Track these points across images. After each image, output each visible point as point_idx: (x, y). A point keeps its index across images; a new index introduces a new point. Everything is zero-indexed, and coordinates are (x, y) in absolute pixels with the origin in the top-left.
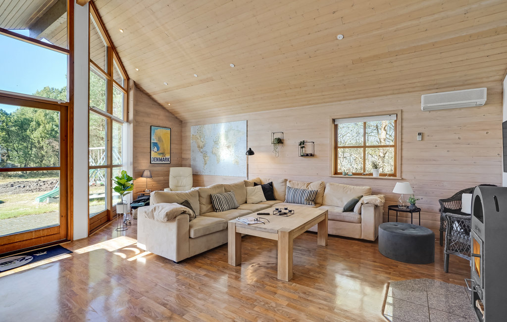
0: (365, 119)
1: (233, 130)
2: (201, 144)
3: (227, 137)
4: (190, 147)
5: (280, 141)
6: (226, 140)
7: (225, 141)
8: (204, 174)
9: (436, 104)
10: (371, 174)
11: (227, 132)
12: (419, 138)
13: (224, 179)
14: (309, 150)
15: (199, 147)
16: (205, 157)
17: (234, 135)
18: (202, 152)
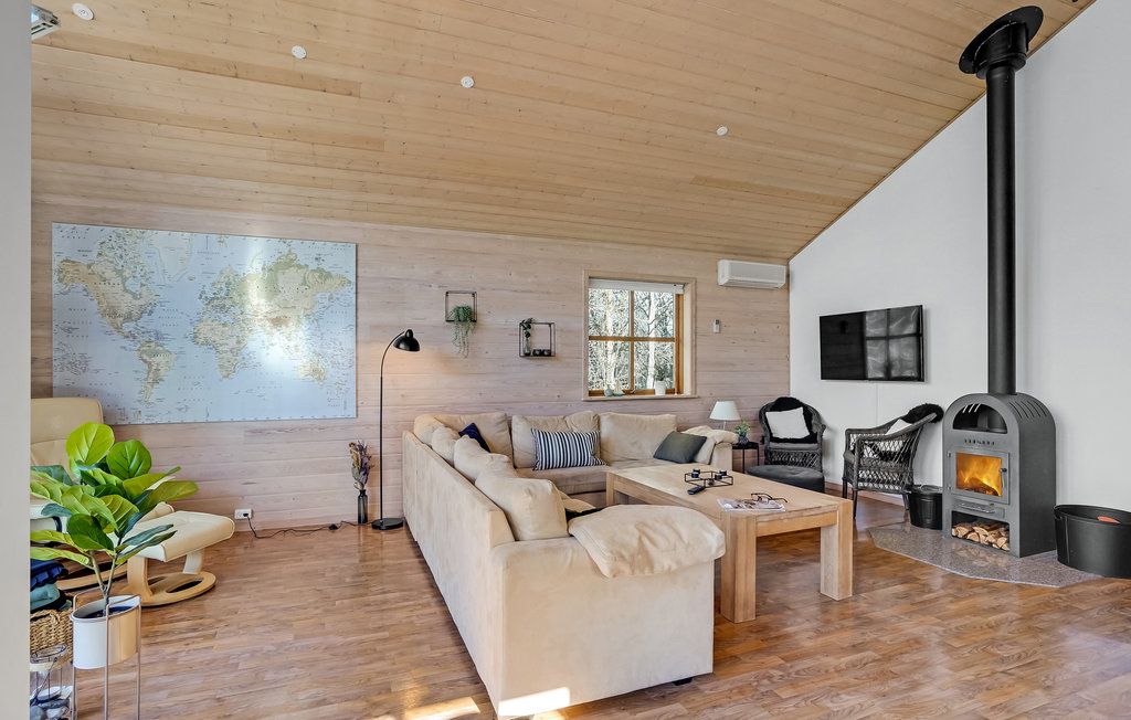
0: (631, 286)
1: (300, 267)
2: (125, 303)
3: (273, 289)
4: (50, 309)
5: (467, 317)
6: (269, 299)
7: (263, 301)
8: (143, 419)
9: (739, 278)
10: (653, 392)
11: (275, 271)
12: (715, 328)
13: (254, 432)
14: (540, 342)
15: (112, 312)
16: (156, 354)
17: (304, 283)
18: (131, 336)
